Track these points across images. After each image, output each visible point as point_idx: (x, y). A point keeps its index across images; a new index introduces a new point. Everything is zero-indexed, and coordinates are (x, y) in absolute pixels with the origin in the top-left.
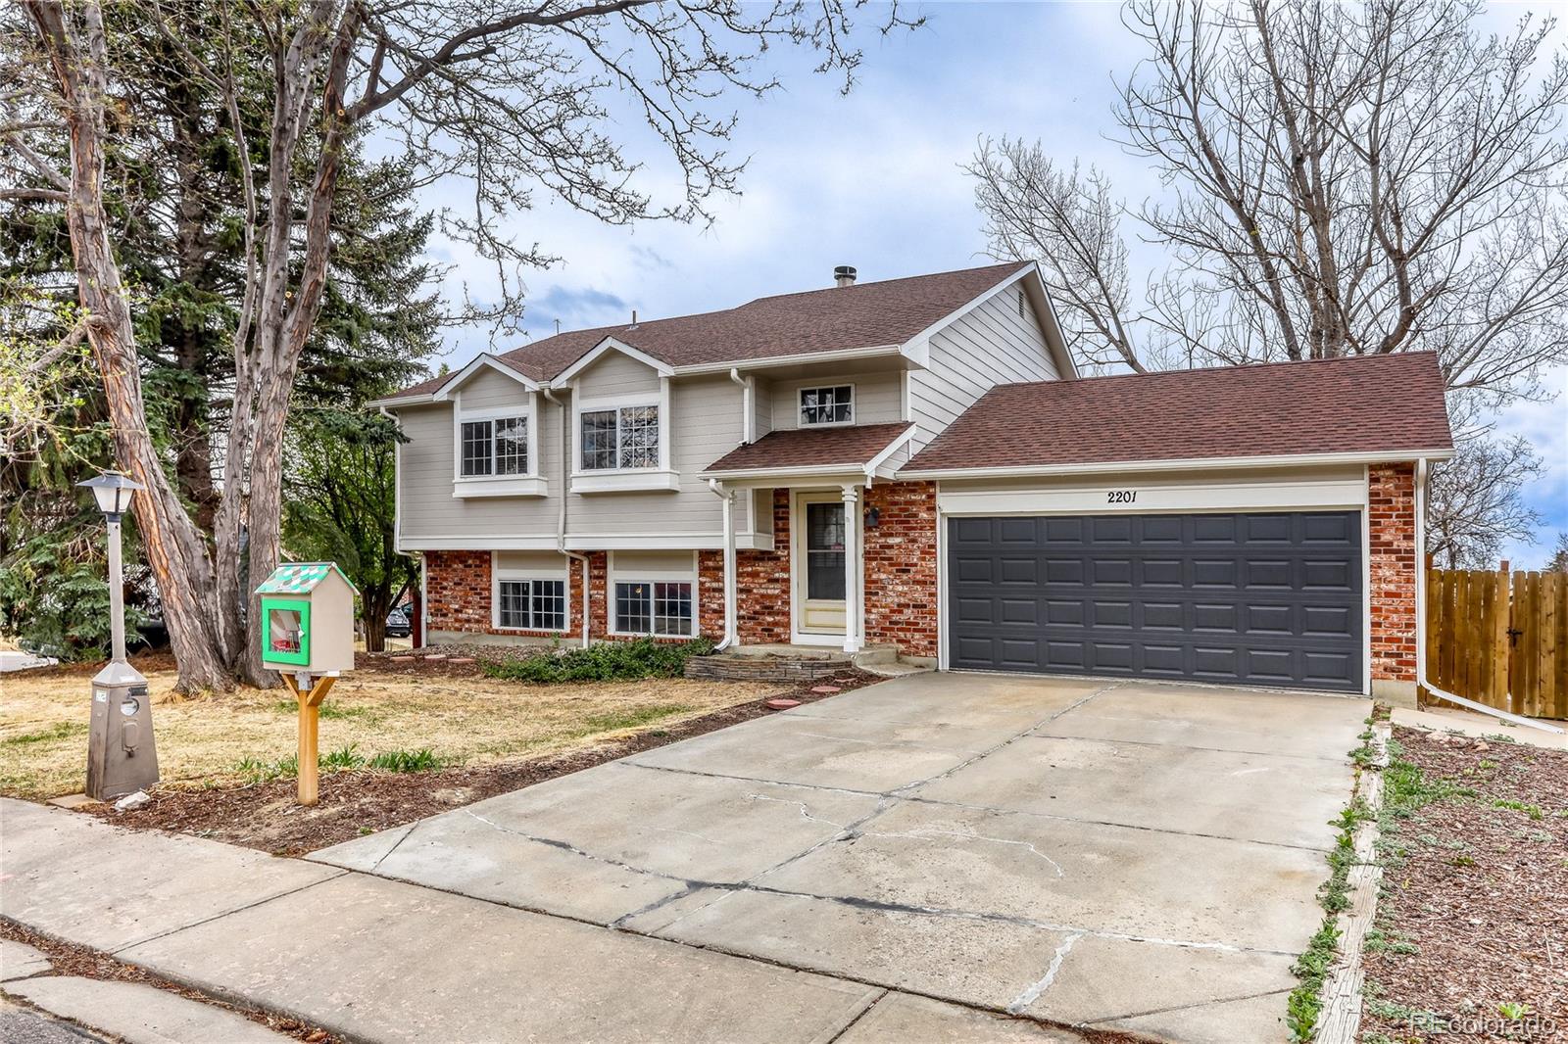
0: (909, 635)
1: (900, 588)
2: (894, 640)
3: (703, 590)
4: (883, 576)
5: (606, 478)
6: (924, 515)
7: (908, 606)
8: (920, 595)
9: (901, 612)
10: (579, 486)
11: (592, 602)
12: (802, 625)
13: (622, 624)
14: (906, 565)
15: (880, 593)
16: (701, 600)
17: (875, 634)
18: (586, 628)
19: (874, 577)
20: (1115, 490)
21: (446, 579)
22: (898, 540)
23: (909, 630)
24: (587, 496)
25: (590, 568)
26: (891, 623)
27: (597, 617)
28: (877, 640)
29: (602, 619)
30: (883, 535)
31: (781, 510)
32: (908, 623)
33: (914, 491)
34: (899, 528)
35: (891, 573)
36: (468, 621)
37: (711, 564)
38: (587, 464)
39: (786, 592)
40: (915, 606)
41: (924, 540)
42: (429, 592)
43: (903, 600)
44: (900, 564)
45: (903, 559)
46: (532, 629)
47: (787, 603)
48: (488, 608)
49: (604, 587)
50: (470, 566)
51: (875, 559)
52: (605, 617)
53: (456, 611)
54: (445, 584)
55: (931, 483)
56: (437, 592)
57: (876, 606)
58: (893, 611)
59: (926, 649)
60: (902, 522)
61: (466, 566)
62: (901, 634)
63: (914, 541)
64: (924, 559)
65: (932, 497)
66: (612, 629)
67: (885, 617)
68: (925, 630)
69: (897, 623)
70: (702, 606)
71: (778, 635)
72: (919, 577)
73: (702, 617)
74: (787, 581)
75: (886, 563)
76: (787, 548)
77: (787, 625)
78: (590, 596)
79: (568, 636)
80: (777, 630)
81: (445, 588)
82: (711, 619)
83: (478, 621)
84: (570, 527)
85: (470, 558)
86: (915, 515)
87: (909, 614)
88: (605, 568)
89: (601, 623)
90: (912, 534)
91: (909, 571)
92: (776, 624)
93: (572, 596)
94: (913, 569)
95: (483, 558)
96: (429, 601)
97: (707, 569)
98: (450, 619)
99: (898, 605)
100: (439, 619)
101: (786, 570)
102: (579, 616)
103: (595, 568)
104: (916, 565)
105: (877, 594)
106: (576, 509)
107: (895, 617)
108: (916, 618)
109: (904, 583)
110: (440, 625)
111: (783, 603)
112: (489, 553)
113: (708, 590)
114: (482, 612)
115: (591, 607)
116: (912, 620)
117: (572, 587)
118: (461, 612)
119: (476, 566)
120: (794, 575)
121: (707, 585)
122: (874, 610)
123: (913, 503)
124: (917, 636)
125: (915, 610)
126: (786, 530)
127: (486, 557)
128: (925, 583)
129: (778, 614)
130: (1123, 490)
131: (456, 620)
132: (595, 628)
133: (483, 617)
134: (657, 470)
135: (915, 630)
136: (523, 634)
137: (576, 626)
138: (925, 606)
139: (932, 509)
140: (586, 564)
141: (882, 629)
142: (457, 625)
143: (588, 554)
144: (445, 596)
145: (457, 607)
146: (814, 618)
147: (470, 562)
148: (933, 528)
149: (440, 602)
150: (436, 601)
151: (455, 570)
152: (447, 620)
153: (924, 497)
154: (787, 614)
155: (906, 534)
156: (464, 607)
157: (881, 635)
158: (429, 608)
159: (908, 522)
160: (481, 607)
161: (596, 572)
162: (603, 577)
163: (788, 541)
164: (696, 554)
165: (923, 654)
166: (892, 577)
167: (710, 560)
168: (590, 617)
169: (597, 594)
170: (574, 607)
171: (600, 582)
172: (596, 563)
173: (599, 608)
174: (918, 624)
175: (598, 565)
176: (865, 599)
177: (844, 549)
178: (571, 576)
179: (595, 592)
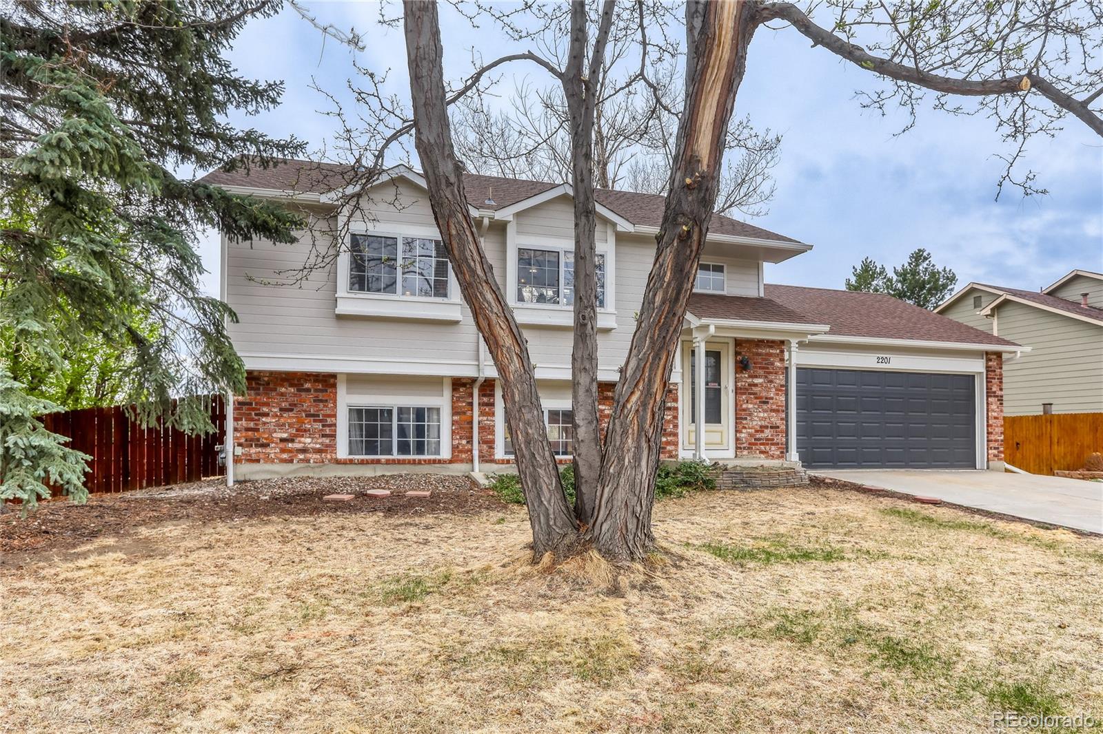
0: (768, 448)
1: (762, 415)
2: (758, 452)
4: (750, 406)
6: (778, 364)
7: (766, 427)
8: (775, 419)
9: (762, 432)
11: (482, 428)
12: (686, 443)
13: (509, 448)
14: (766, 398)
15: (748, 418)
17: (744, 448)
18: (476, 453)
19: (744, 406)
20: (881, 356)
21: (267, 404)
22: (760, 381)
23: (768, 444)
25: (480, 396)
26: (755, 439)
27: (485, 442)
28: (745, 452)
29: (490, 444)
30: (750, 377)
32: (767, 440)
33: (771, 347)
34: (761, 372)
35: (756, 404)
36: (304, 451)
39: (676, 417)
40: (772, 427)
41: (778, 381)
42: (236, 419)
43: (763, 423)
44: (761, 398)
45: (764, 394)
46: (395, 456)
47: (676, 426)
48: (333, 436)
49: (492, 414)
50: (308, 390)
51: (745, 394)
52: (493, 442)
53: (282, 440)
54: (265, 409)
55: (782, 342)
56: (252, 420)
57: (745, 428)
58: (757, 431)
59: (778, 457)
60: (763, 368)
61: (298, 390)
62: (762, 447)
63: (771, 382)
64: (777, 394)
65: (781, 351)
66: (500, 453)
67: (751, 435)
68: (778, 444)
69: (759, 439)
71: (670, 452)
72: (774, 407)
74: (676, 409)
75: (752, 396)
77: (676, 444)
78: (480, 423)
80: (669, 448)
81: (266, 415)
83: (319, 451)
85: (306, 381)
86: (772, 364)
87: (768, 433)
88: (493, 395)
89: (489, 447)
90: (772, 377)
91: (768, 403)
92: (668, 443)
93: (454, 422)
94: (771, 401)
95: (327, 381)
96: (236, 430)
97: (607, 398)
98: (273, 451)
99: (761, 427)
100: (253, 450)
101: (676, 400)
102: (464, 442)
103: (485, 395)
104: (772, 398)
105: (746, 419)
107: (759, 436)
108: (772, 435)
109: (765, 411)
110: (254, 457)
111: (674, 426)
112: (334, 376)
113: (607, 416)
114: (327, 441)
115: (480, 433)
116: (770, 437)
117: (453, 413)
118: (292, 441)
119: (316, 390)
120: (680, 405)
121: (606, 412)
122: (744, 431)
123: (771, 355)
124: (773, 448)
125: (772, 430)
127: (332, 381)
128: (781, 411)
129: (670, 435)
130: (884, 356)
131: (283, 451)
132: (485, 453)
133: (327, 446)
135: (772, 444)
136: (388, 462)
137: (462, 451)
138: (778, 427)
139: (784, 360)
140: (476, 392)
141: (750, 444)
142: (285, 456)
143: (478, 381)
144: (265, 423)
145: (285, 435)
147: (307, 385)
149: (257, 430)
150: (247, 429)
151: (282, 394)
152: (268, 450)
153: (778, 351)
154: (676, 435)
155: (766, 377)
156: (297, 436)
157: (749, 448)
158: (235, 438)
159: (768, 368)
160: (323, 436)
161: (485, 399)
162: (491, 405)
165: (777, 460)
166: (756, 406)
167: (610, 391)
168: (479, 443)
169: (487, 420)
170: (458, 433)
171: (490, 409)
172: (485, 390)
173: (489, 434)
174: (773, 440)
175: (488, 392)
176: (736, 423)
177: (720, 385)
178: (453, 402)
179: (485, 418)
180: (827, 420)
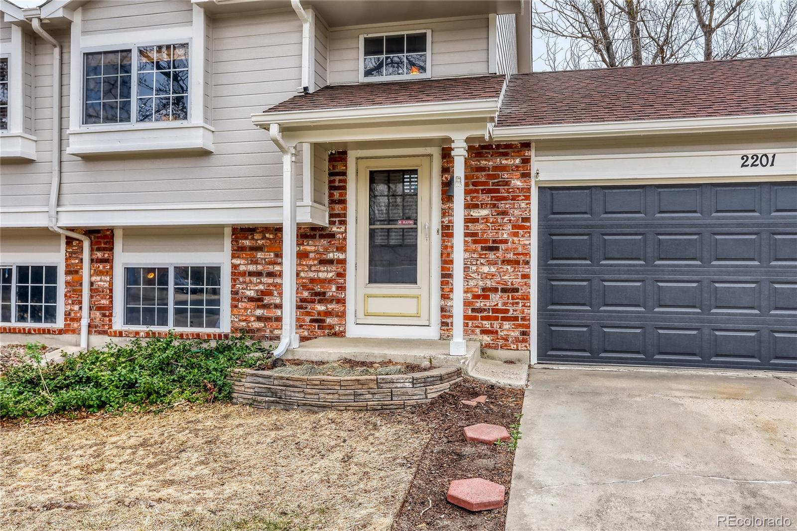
0: (496, 325)
1: (486, 269)
2: (478, 331)
3: (236, 274)
5: (115, 136)
6: (518, 183)
7: (495, 290)
8: (510, 276)
9: (486, 297)
10: (76, 146)
11: (94, 290)
12: (361, 314)
13: (131, 316)
14: (494, 241)
16: (233, 286)
18: (85, 322)
20: (751, 153)
22: (484, 212)
23: (496, 319)
24: (89, 158)
25: (92, 250)
26: (473, 310)
27: (99, 308)
29: (107, 311)
30: (466, 207)
31: (337, 178)
32: (495, 311)
33: (505, 155)
34: (486, 198)
35: (474, 251)
37: (247, 243)
38: (90, 116)
39: (341, 275)
40: (504, 290)
41: (517, 212)
43: (489, 284)
44: (486, 241)
45: (490, 235)
46: (13, 323)
47: (342, 288)
49: (110, 273)
52: (110, 308)
55: (526, 145)
58: (477, 297)
59: (517, 340)
60: (489, 191)
62: (487, 324)
63: (504, 213)
64: (516, 235)
65: (526, 161)
66: (118, 322)
68: (516, 319)
69: (481, 310)
70: (234, 293)
71: (331, 327)
72: (510, 256)
73: (234, 306)
74: (343, 262)
76: (343, 223)
77: (342, 315)
78: (92, 284)
79: (60, 332)
80: (329, 321)
82: (246, 309)
84: (65, 199)
86: (507, 183)
87: (496, 300)
88: (112, 249)
89: (104, 315)
90: (502, 205)
91: (497, 249)
92: (328, 314)
93: (68, 283)
94: (502, 246)
97: (242, 249)
99: (484, 289)
101: (342, 249)
102: (76, 308)
103: (99, 249)
104: (505, 242)
106: (75, 175)
107: (479, 304)
108: (505, 304)
109: (491, 263)
111: (338, 288)
113: (243, 274)
115: (92, 297)
116: (500, 306)
117: (68, 273)
120: (350, 255)
121: (242, 268)
123: (504, 168)
124: (507, 325)
125: (506, 295)
126: (343, 202)
128: (517, 262)
129: (331, 301)
130: (759, 152)
132: (97, 322)
134: (184, 123)
135: (504, 319)
137: (73, 320)
138: (517, 290)
139: (526, 175)
140: (86, 245)
143: (90, 232)
146: (375, 306)
148: (528, 198)
153: (518, 161)
154: (342, 301)
155: (494, 206)
159: (498, 191)
161: (99, 255)
162: (109, 261)
163: (345, 215)
164: (228, 231)
165: (513, 346)
166: (475, 256)
167: (246, 238)
168: (90, 309)
169: (101, 281)
170: (70, 297)
171: (104, 267)
172: (99, 243)
173: (102, 298)
174: (507, 311)
175: (103, 245)
176: (442, 283)
177: (416, 224)
178: (66, 259)
179: (98, 278)
180: (635, 277)
